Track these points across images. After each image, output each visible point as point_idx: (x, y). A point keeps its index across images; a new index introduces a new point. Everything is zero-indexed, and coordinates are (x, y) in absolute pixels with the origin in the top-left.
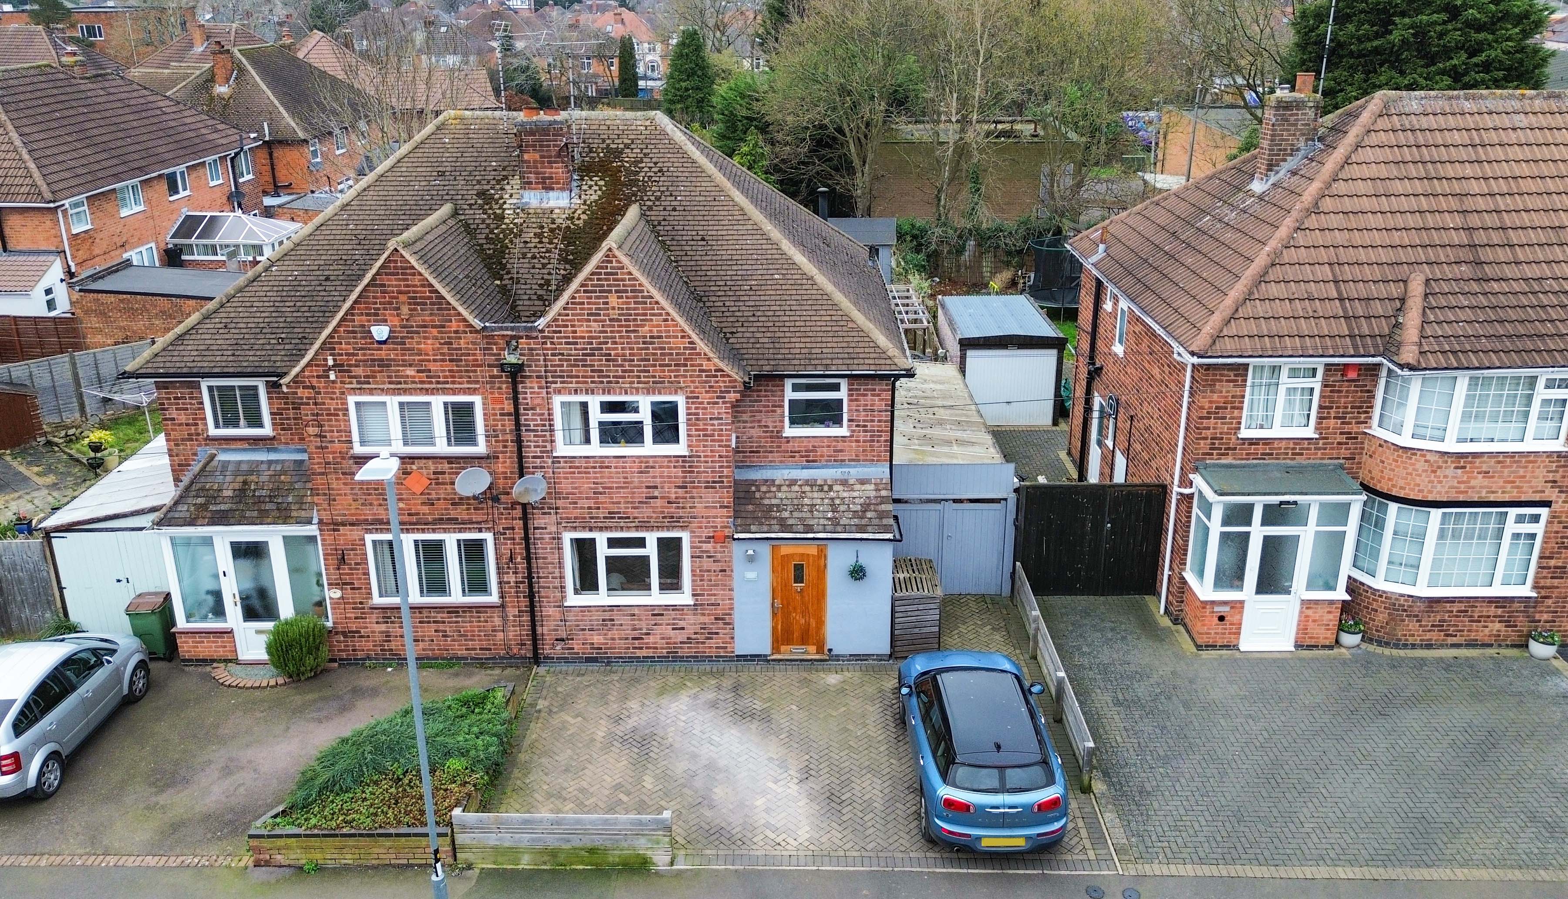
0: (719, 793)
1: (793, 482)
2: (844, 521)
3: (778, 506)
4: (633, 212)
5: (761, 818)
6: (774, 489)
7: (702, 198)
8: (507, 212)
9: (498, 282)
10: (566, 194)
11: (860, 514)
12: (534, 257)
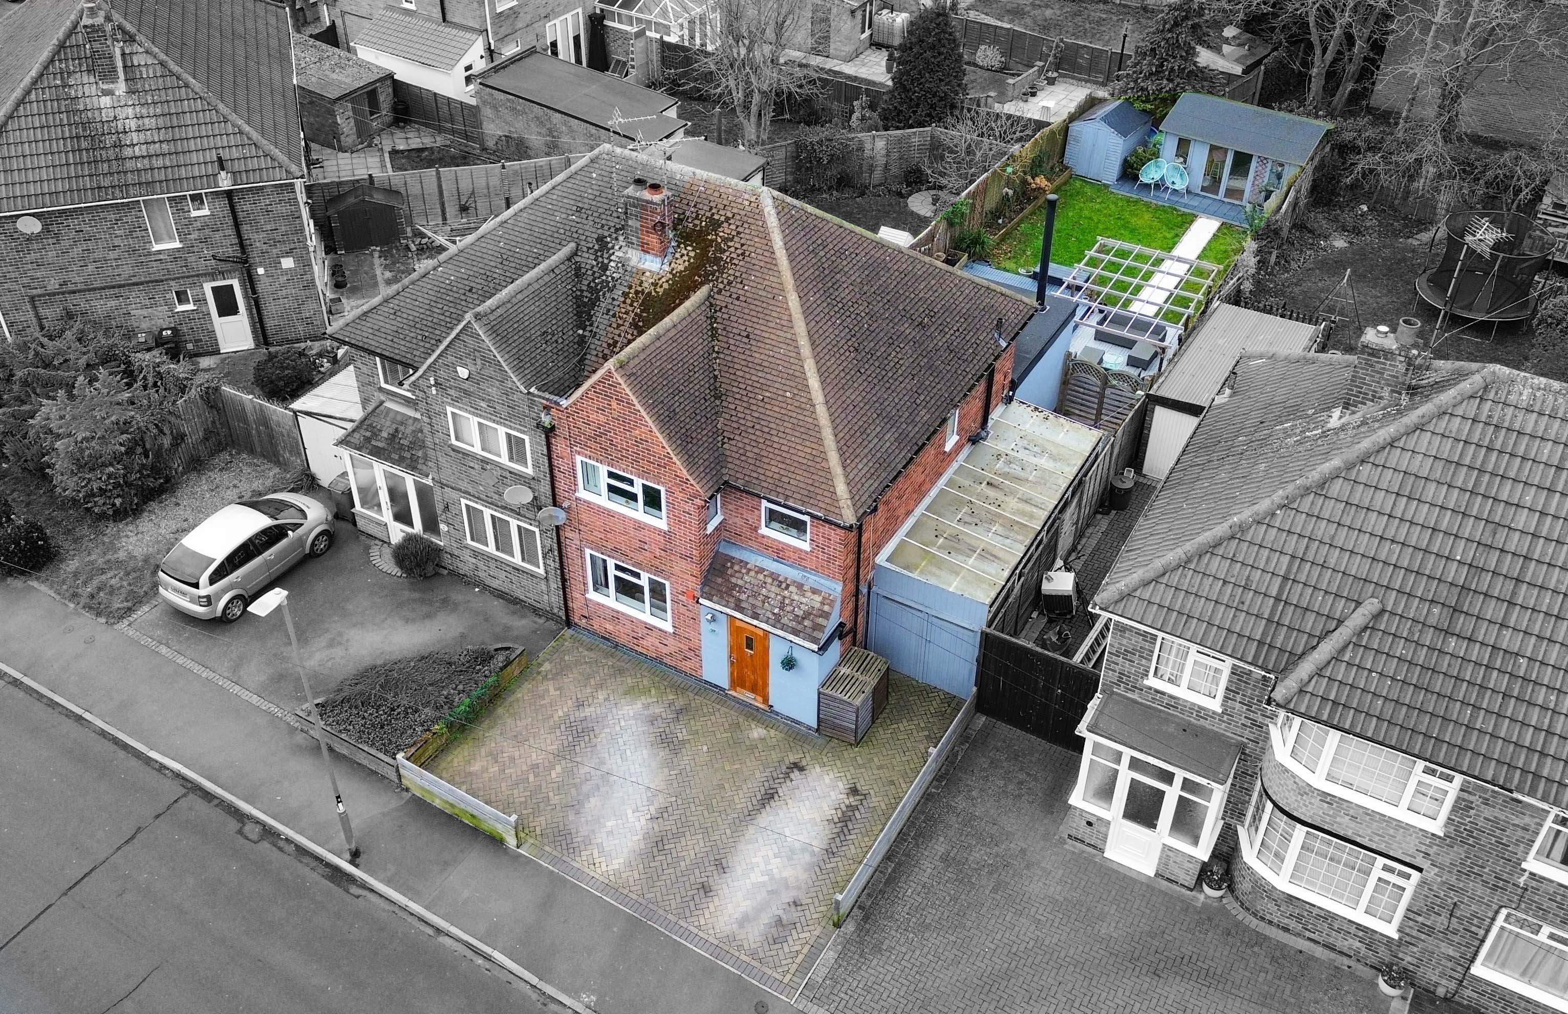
0: (592, 804)
1: (761, 570)
2: (785, 620)
3: (741, 587)
4: (703, 291)
5: (601, 837)
6: (744, 571)
7: (764, 294)
8: (612, 264)
9: (580, 332)
10: (659, 260)
11: (799, 620)
12: (614, 316)
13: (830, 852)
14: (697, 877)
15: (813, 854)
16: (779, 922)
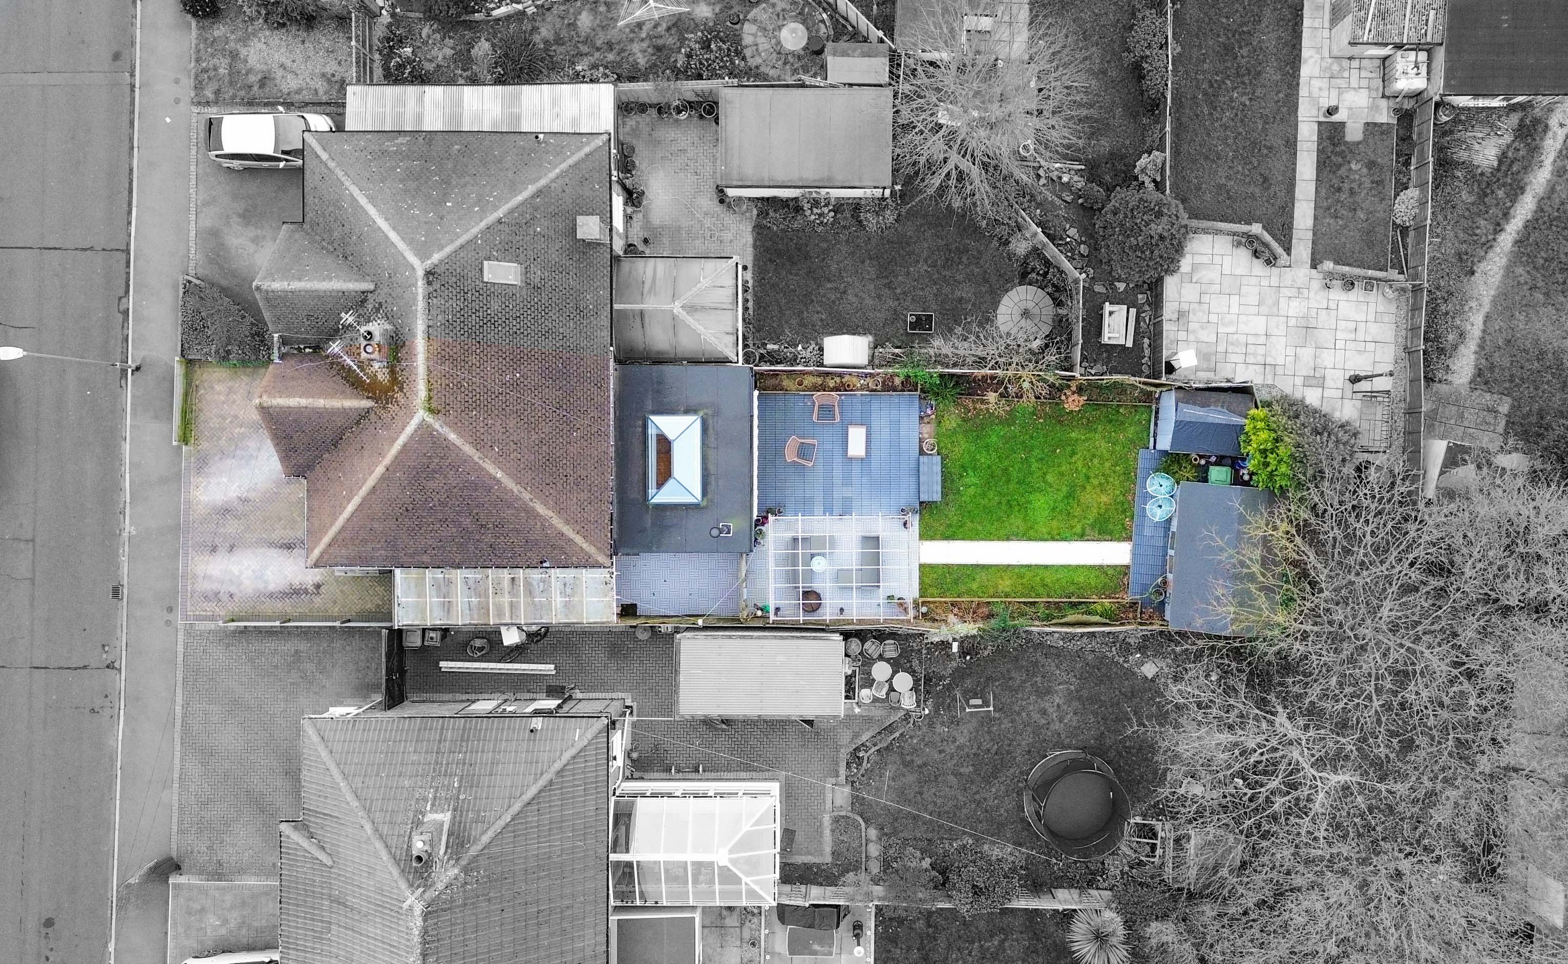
4: (368, 404)
5: (214, 480)
13: (271, 596)
14: (218, 541)
15: (265, 588)
16: (217, 594)
